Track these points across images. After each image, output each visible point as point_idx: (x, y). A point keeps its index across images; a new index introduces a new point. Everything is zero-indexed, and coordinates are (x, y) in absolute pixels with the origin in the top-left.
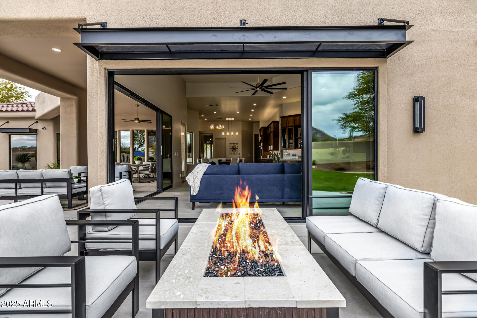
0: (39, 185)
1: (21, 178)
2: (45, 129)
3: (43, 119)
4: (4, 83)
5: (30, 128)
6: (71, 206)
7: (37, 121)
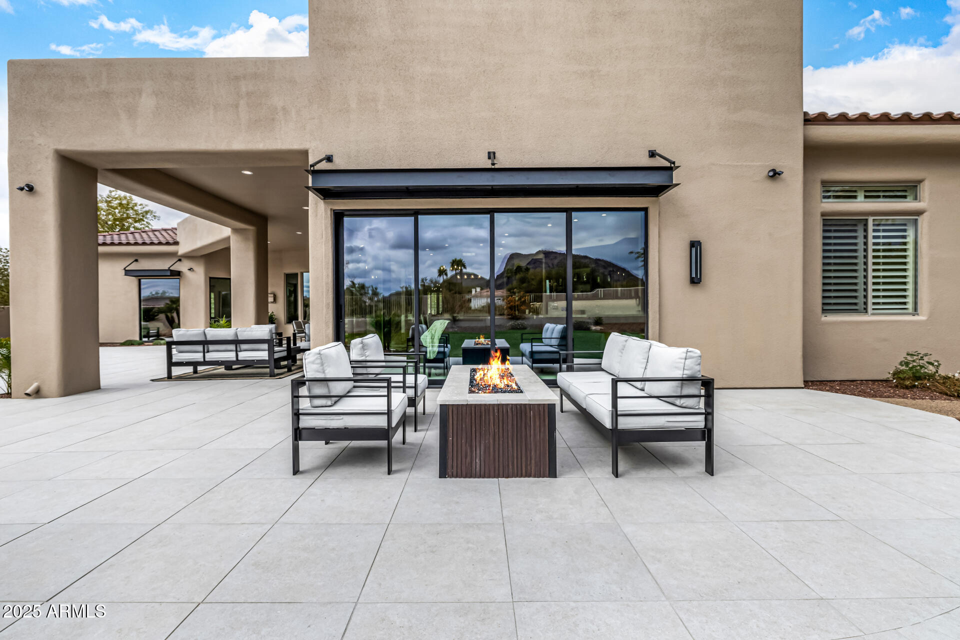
0: (233, 347)
1: (209, 338)
2: (193, 271)
3: (188, 256)
4: (117, 198)
5: (171, 268)
6: (273, 374)
7: (180, 258)
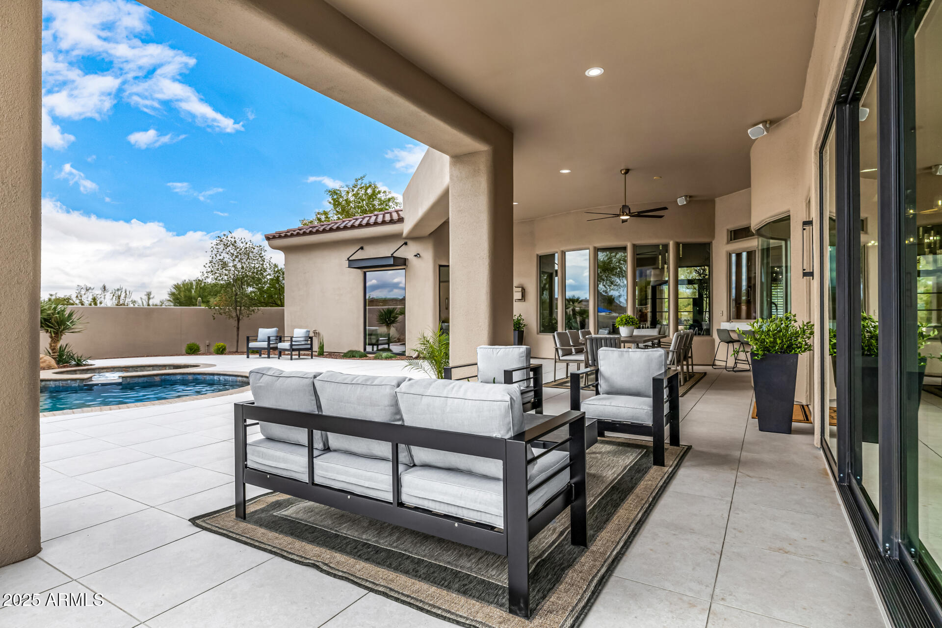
2: (418, 256)
3: (414, 237)
5: (394, 255)
7: (405, 241)
